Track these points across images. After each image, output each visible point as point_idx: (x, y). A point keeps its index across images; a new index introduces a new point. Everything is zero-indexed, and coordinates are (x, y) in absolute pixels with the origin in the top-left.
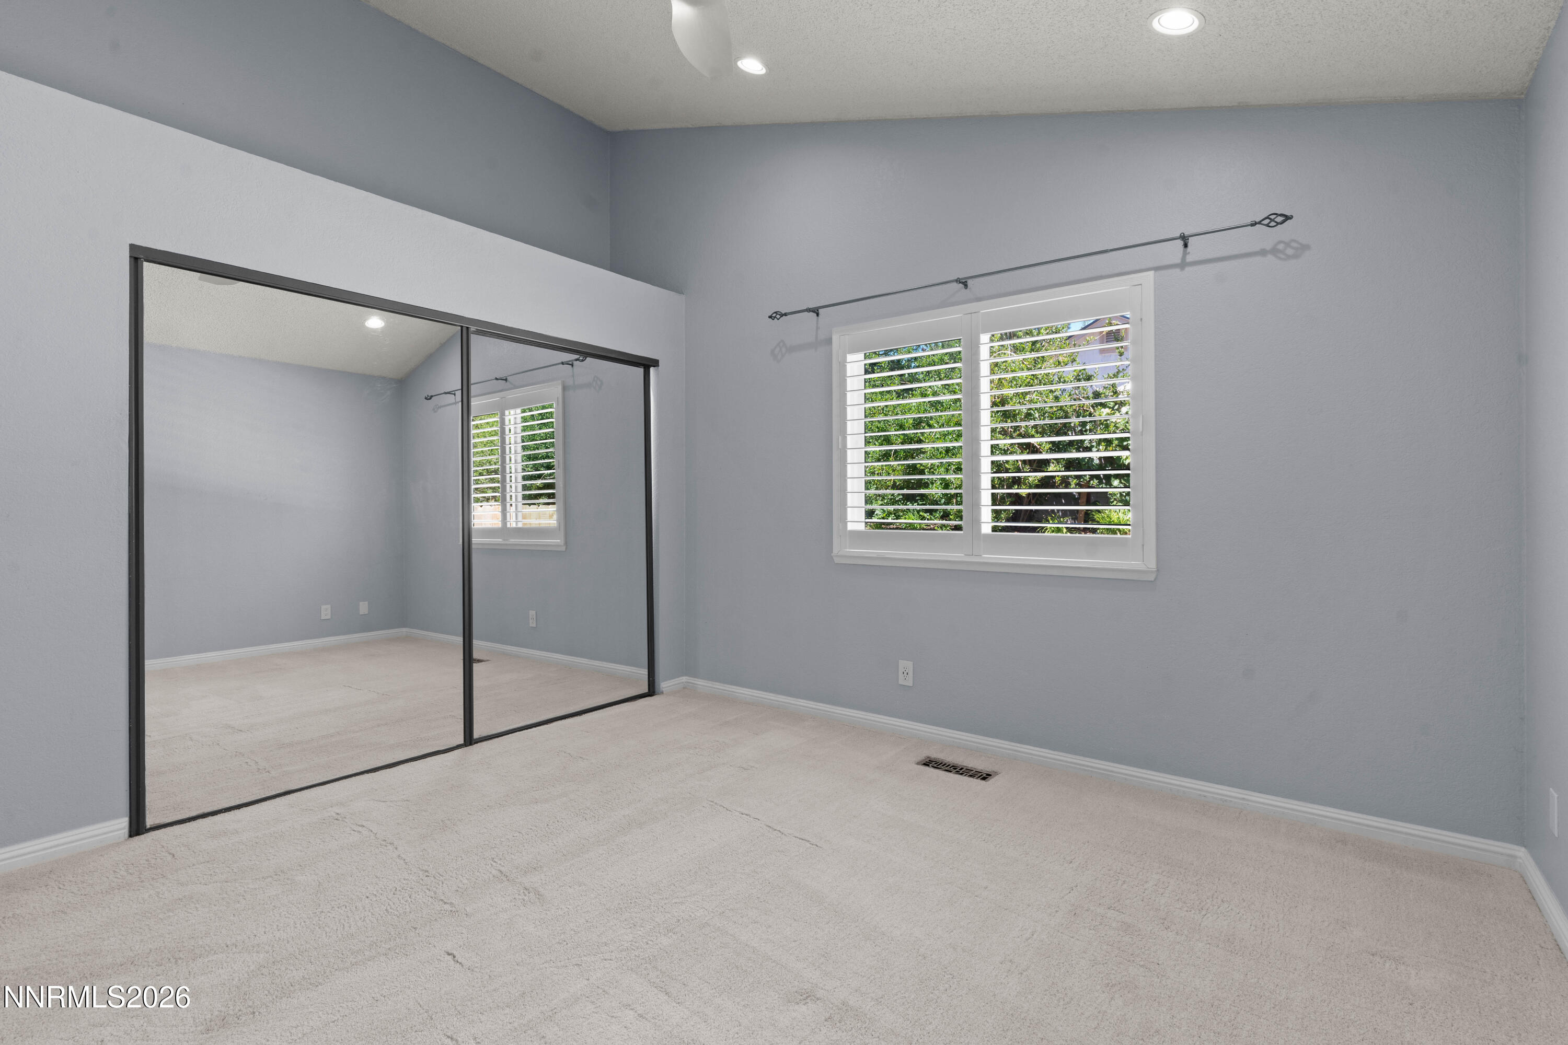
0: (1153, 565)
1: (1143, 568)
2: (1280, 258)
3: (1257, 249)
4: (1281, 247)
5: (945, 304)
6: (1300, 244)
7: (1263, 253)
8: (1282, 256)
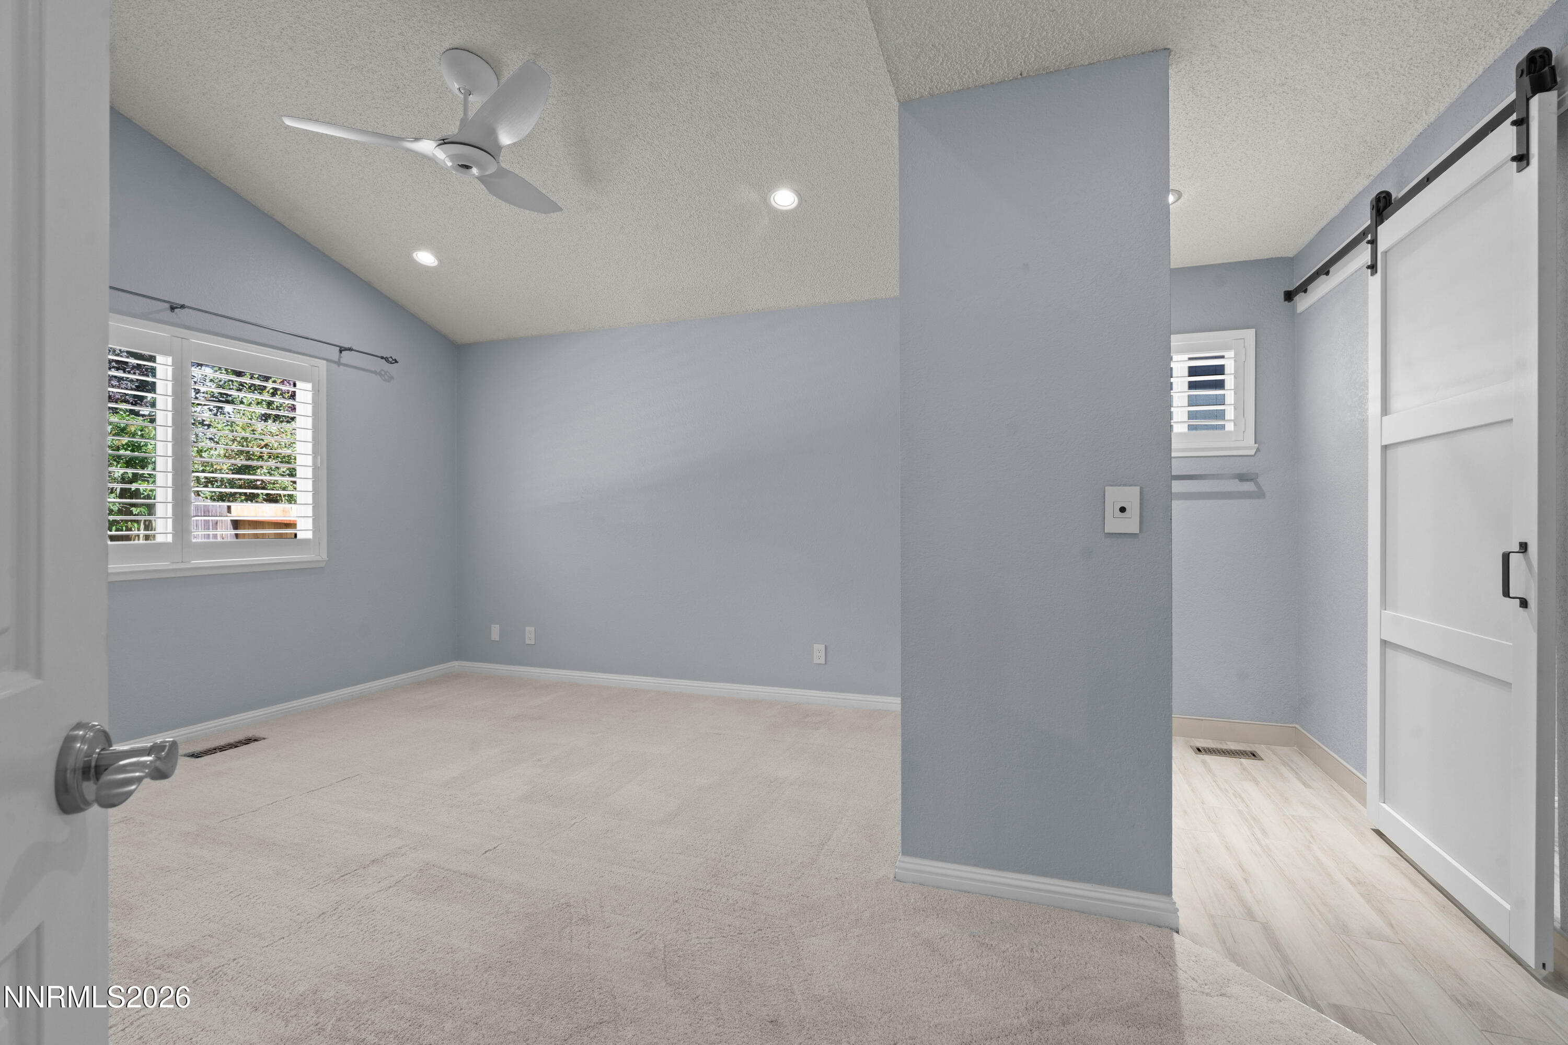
0: (324, 556)
1: (318, 558)
2: (382, 379)
3: (373, 369)
4: (383, 373)
5: (145, 316)
6: (390, 375)
7: (375, 373)
8: (383, 378)
